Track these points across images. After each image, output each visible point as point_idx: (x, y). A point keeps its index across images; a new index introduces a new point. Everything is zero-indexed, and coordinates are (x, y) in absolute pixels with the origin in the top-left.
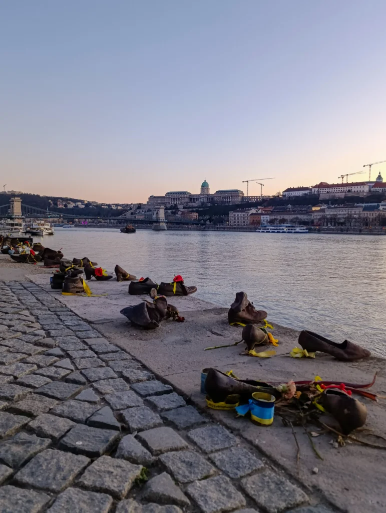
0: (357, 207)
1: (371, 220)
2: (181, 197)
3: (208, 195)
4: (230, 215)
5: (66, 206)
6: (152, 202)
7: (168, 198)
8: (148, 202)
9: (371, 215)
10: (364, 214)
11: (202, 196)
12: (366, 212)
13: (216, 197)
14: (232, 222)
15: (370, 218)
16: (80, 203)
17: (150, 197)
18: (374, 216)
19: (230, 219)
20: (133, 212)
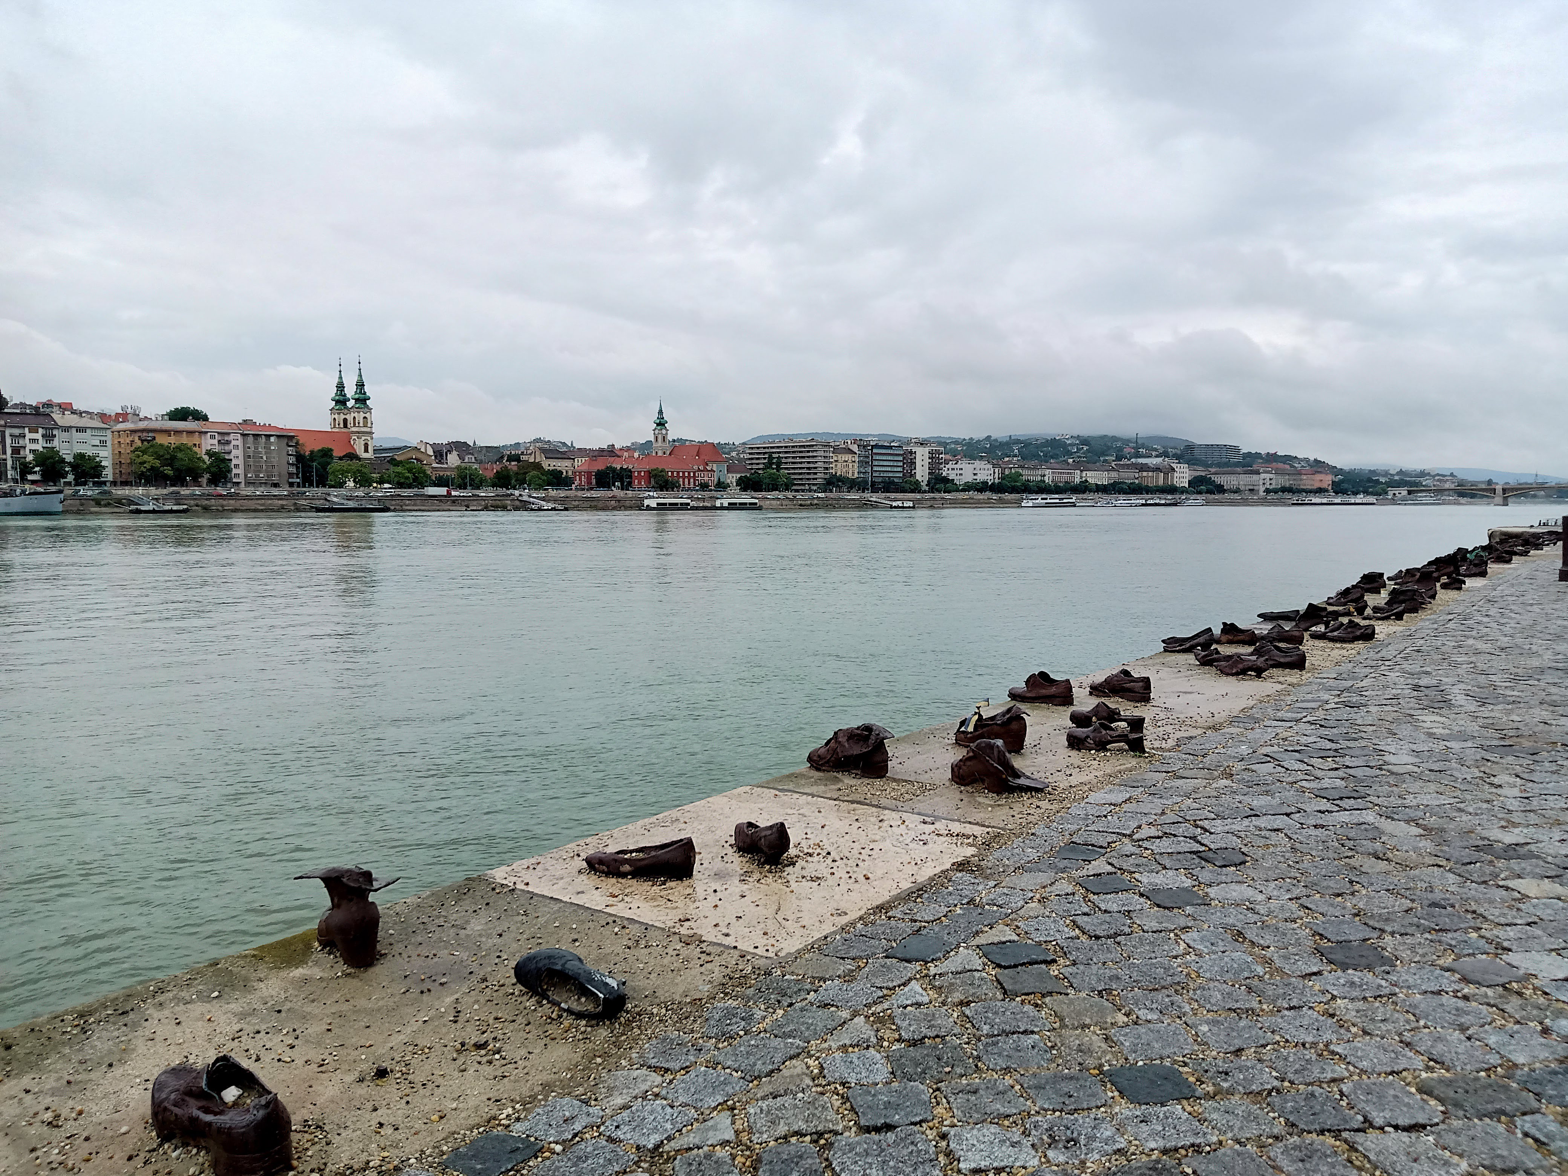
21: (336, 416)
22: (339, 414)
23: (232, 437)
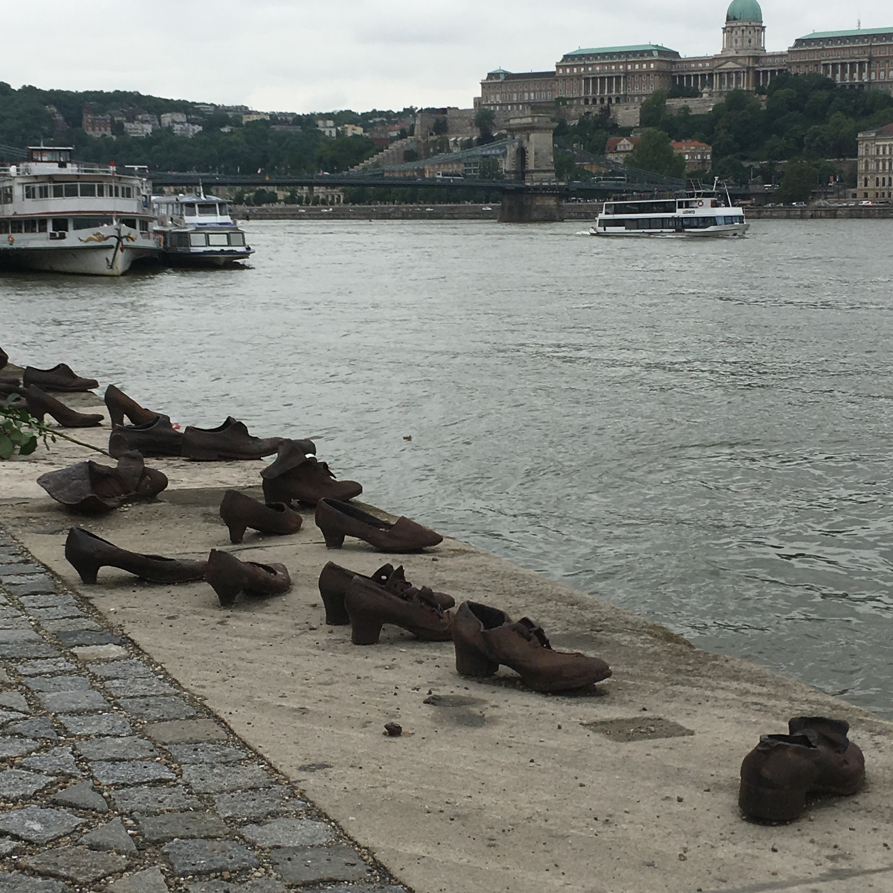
2: (633, 74)
3: (757, 59)
4: (861, 151)
5: (118, 128)
6: (498, 99)
7: (571, 77)
8: (477, 102)
11: (730, 65)
13: (798, 65)
14: (871, 184)
16: (180, 117)
17: (491, 75)
19: (861, 167)
20: (413, 146)
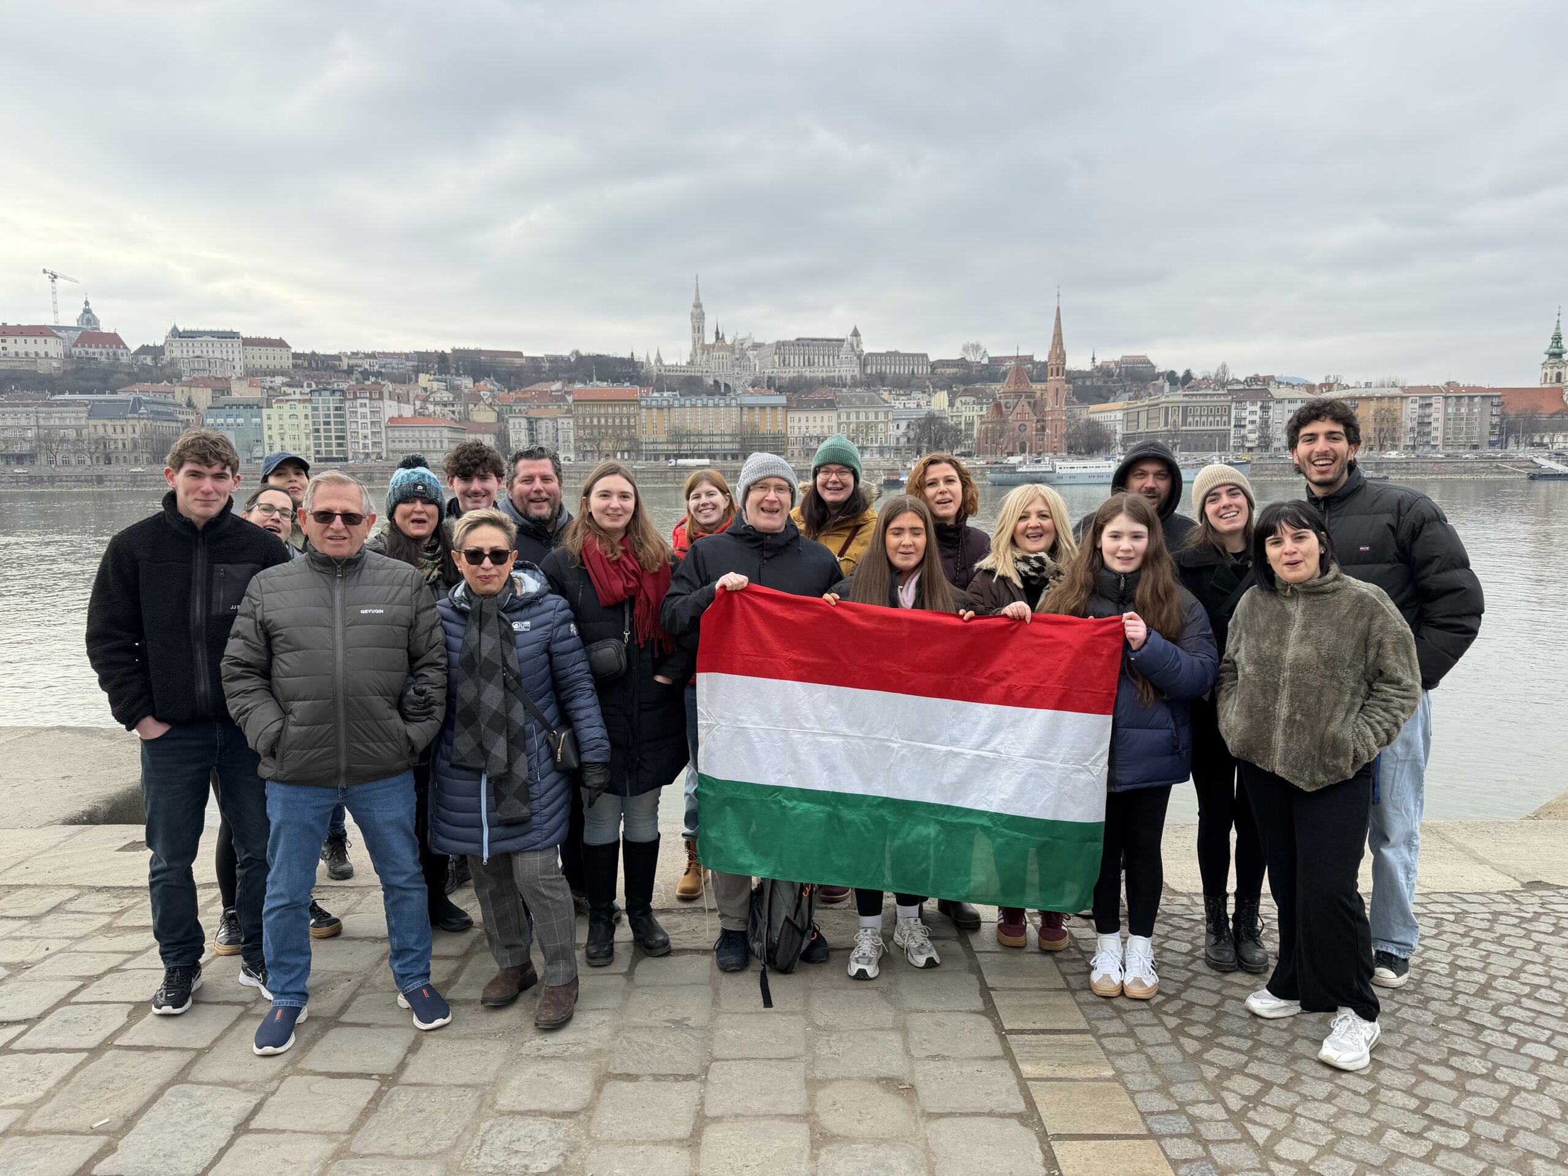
0: (66, 404)
1: (120, 445)
9: (119, 430)
10: (95, 427)
12: (99, 422)
15: (116, 441)
18: (129, 435)
21: (1548, 371)
22: (1552, 368)
23: (1433, 401)
